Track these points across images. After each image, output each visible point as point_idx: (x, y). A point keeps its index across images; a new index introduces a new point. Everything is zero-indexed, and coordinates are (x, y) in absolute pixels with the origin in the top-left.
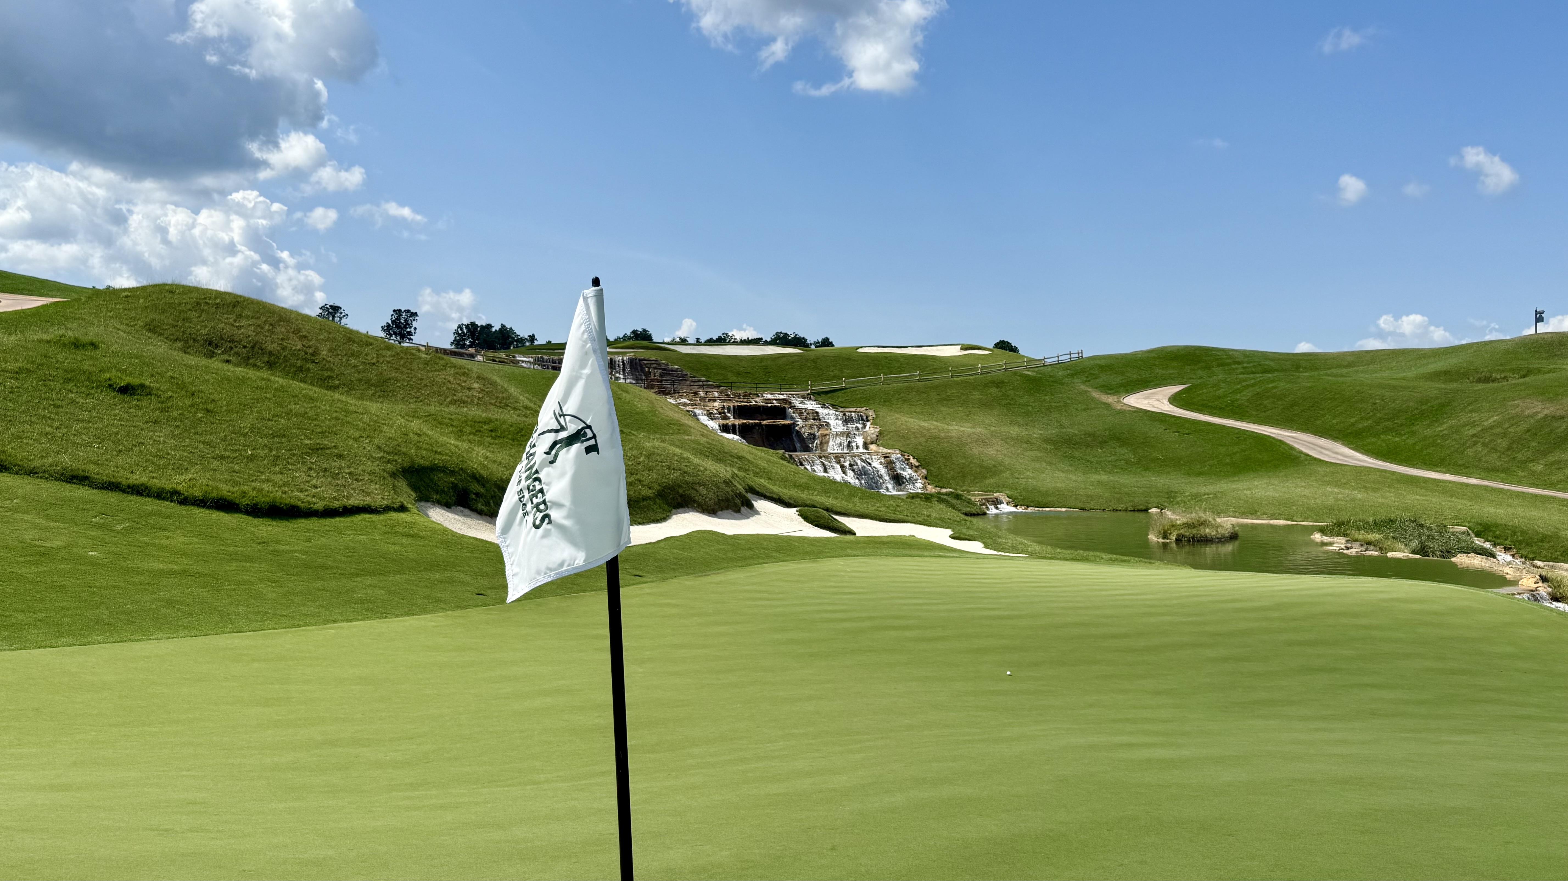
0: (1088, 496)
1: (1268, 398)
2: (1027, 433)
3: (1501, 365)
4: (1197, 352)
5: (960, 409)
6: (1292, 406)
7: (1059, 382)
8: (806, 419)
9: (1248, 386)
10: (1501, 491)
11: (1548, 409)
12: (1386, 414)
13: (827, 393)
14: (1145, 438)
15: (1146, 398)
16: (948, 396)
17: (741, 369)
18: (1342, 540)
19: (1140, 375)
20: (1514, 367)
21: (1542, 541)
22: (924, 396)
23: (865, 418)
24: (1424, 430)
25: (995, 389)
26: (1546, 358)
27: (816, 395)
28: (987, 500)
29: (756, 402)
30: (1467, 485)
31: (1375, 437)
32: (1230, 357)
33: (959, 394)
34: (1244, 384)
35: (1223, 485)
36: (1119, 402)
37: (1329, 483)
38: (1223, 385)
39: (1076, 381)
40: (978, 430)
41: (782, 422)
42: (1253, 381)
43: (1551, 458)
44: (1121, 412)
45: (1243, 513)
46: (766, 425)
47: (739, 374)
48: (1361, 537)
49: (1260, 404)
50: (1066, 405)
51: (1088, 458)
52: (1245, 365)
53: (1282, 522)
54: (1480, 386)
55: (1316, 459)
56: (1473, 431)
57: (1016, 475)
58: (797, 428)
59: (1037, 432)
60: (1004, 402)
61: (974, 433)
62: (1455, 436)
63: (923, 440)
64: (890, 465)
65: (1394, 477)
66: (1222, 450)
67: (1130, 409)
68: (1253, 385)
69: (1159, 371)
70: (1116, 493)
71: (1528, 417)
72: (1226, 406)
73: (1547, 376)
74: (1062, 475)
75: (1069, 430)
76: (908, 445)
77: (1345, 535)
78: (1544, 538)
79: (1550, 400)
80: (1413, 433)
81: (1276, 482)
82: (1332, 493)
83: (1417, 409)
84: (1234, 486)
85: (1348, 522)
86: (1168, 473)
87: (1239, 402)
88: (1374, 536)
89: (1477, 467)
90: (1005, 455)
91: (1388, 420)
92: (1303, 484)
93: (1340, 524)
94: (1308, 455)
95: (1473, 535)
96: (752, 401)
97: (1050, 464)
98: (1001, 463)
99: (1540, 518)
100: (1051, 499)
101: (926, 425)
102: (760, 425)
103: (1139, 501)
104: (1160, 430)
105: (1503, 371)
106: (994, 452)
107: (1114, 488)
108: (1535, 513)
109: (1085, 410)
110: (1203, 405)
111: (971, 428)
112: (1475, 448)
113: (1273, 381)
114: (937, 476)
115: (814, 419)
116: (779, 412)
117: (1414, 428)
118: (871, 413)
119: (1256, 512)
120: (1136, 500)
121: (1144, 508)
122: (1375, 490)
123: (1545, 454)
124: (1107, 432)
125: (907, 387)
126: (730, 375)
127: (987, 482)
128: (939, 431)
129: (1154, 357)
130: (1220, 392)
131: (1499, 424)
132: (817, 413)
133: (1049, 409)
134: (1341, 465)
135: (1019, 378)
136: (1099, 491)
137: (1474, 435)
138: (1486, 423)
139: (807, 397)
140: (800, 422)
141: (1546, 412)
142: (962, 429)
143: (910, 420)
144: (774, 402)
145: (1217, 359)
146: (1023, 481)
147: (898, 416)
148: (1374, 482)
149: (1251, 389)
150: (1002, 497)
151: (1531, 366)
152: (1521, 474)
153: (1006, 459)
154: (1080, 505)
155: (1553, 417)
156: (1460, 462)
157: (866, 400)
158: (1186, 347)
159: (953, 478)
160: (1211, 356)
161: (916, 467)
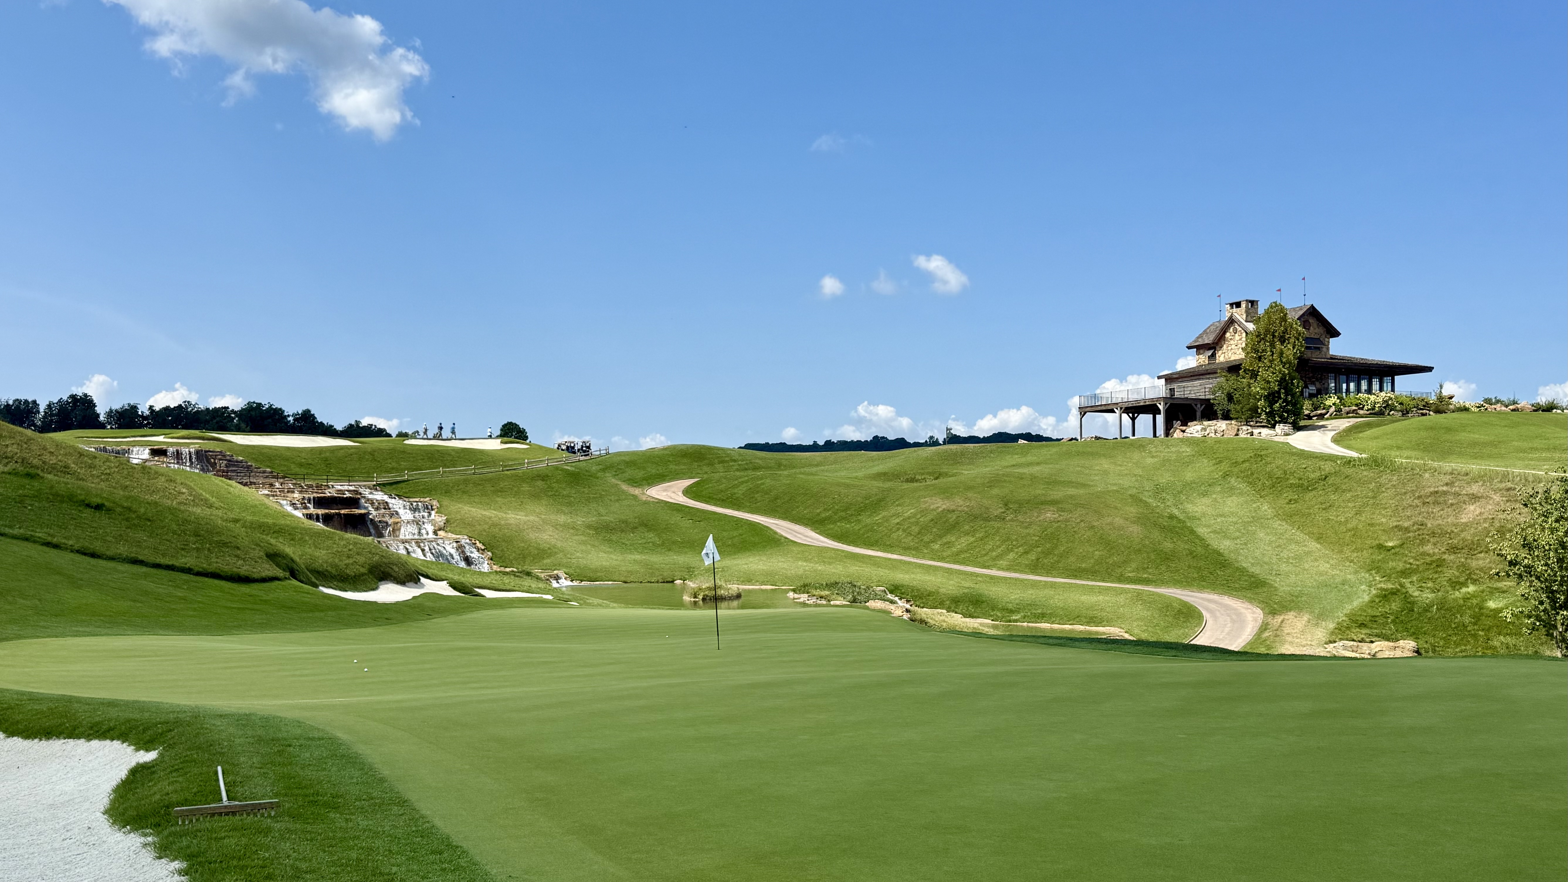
0: (629, 572)
1: (758, 492)
2: (572, 520)
3: (922, 469)
4: (702, 450)
5: (513, 499)
6: (776, 499)
7: (593, 476)
8: (377, 509)
9: (743, 483)
10: (910, 563)
11: (945, 504)
12: (841, 507)
13: (391, 484)
14: (667, 525)
15: (665, 490)
16: (502, 488)
17: (303, 460)
18: (806, 595)
19: (658, 470)
20: (930, 471)
21: (929, 596)
22: (481, 487)
23: (430, 507)
24: (866, 519)
25: (541, 482)
26: (952, 465)
27: (382, 486)
28: (550, 576)
29: (330, 493)
30: (890, 559)
31: (833, 524)
32: (728, 455)
33: (511, 486)
34: (740, 480)
35: (727, 562)
36: (644, 494)
37: (800, 559)
38: (724, 481)
39: (607, 475)
40: (532, 518)
41: (357, 511)
42: (746, 478)
43: (944, 540)
44: (646, 503)
45: (743, 581)
46: (344, 514)
47: (301, 465)
48: (817, 593)
49: (753, 498)
50: (601, 496)
51: (623, 541)
52: (740, 463)
53: (769, 587)
54: (906, 486)
55: (792, 541)
56: (897, 521)
57: (569, 556)
58: (370, 517)
59: (580, 520)
60: (550, 493)
61: (529, 521)
62: (886, 524)
63: (486, 527)
64: (460, 548)
65: (843, 554)
66: (725, 534)
67: (653, 500)
68: (747, 482)
69: (672, 467)
70: (650, 569)
71: (933, 510)
72: (727, 498)
73: (951, 479)
74: (604, 555)
75: (605, 518)
76: (474, 531)
77: (808, 593)
78: (930, 594)
79: (948, 498)
80: (859, 521)
81: (764, 559)
82: (802, 566)
83: (862, 503)
84: (735, 562)
85: (810, 584)
86: (686, 553)
87: (737, 495)
88: (825, 593)
89: (898, 546)
90: (557, 539)
91: (843, 511)
92: (783, 560)
93: (805, 586)
94: (786, 538)
95: (888, 593)
96: (326, 491)
97: (594, 546)
98: (554, 546)
99: (930, 581)
100: (599, 574)
101: (487, 514)
102: (339, 514)
103: (667, 575)
104: (678, 518)
105: (923, 474)
106: (547, 537)
107: (648, 565)
108: (927, 578)
109: (618, 500)
110: (709, 498)
111: (525, 516)
112: (898, 533)
113: (762, 479)
114: (501, 557)
115: (385, 509)
116: (353, 502)
117: (860, 518)
118: (435, 503)
119: (752, 580)
120: (665, 574)
121: (671, 580)
122: (830, 563)
123: (941, 537)
124: (637, 520)
125: (465, 480)
126: (293, 466)
127: (545, 561)
128: (499, 519)
129: (667, 454)
130: (722, 487)
131: (915, 515)
132: (386, 502)
133: (588, 500)
134: (809, 545)
135: (560, 472)
136: (636, 567)
137: (898, 524)
138: (906, 515)
139: (374, 488)
140: (374, 513)
141: (944, 507)
142: (518, 517)
143: (472, 509)
144: (346, 492)
145: (718, 457)
146: (574, 561)
147: (460, 506)
148: (830, 558)
149: (745, 485)
150: (561, 573)
151: (941, 471)
152: (926, 551)
153: (559, 542)
154: (623, 579)
155: (948, 510)
156: (888, 543)
157: (428, 490)
158: (693, 446)
159: (516, 559)
160: (713, 454)
161: (483, 550)
